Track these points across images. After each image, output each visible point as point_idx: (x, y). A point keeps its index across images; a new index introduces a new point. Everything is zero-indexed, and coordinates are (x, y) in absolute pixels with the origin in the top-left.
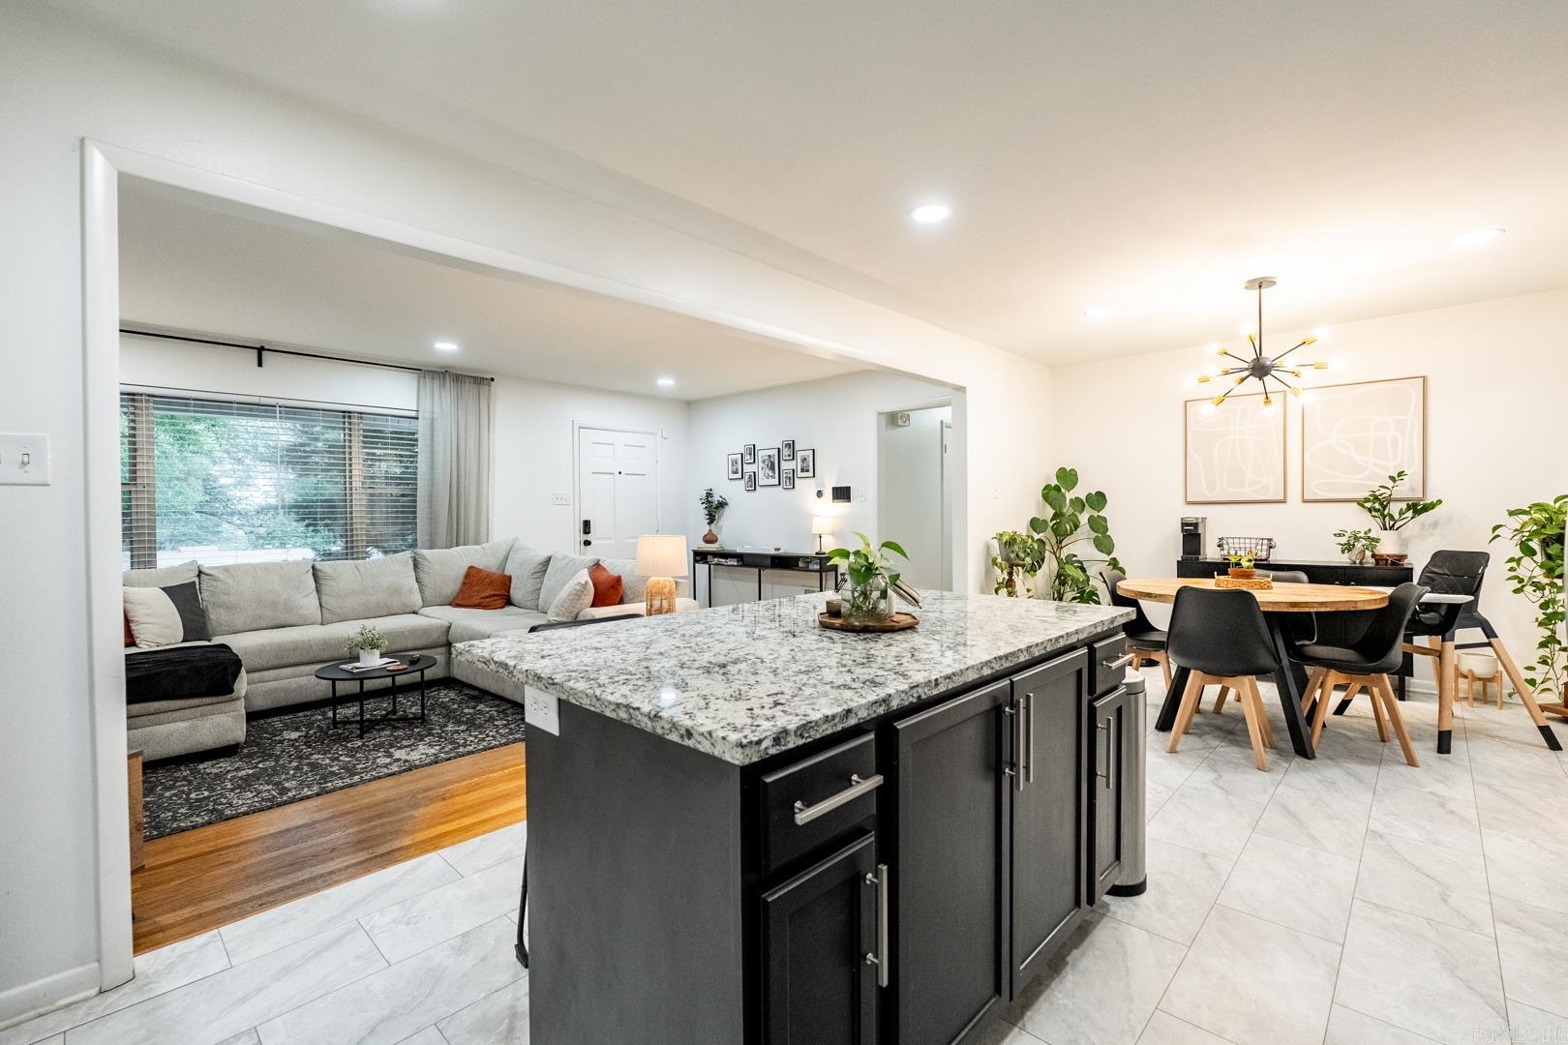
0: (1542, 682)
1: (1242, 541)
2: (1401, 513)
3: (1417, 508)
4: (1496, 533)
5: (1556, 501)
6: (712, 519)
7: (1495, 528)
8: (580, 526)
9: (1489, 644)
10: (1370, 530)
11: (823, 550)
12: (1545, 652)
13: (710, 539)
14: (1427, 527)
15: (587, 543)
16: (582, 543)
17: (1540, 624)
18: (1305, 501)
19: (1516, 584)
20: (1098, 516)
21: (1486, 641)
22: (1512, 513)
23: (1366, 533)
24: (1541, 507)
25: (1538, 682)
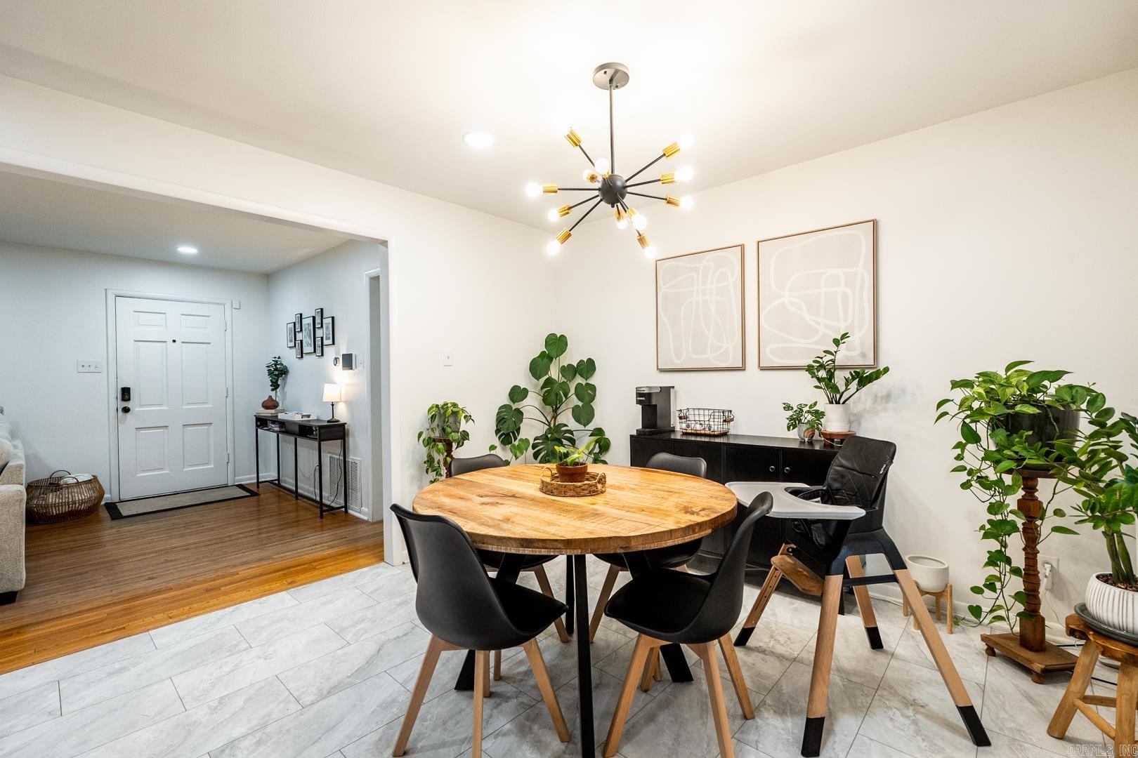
0: (992, 611)
1: (697, 412)
2: (848, 382)
3: (864, 378)
4: (943, 409)
5: (1008, 368)
6: (275, 386)
7: (940, 404)
8: (115, 393)
9: (893, 579)
10: (815, 404)
11: (336, 418)
12: (993, 571)
13: (270, 404)
14: (879, 400)
15: (126, 410)
16: (120, 410)
17: (986, 536)
18: (763, 369)
19: (964, 477)
20: (587, 384)
21: (890, 572)
22: (955, 384)
23: (811, 407)
24: (987, 377)
25: (986, 609)
